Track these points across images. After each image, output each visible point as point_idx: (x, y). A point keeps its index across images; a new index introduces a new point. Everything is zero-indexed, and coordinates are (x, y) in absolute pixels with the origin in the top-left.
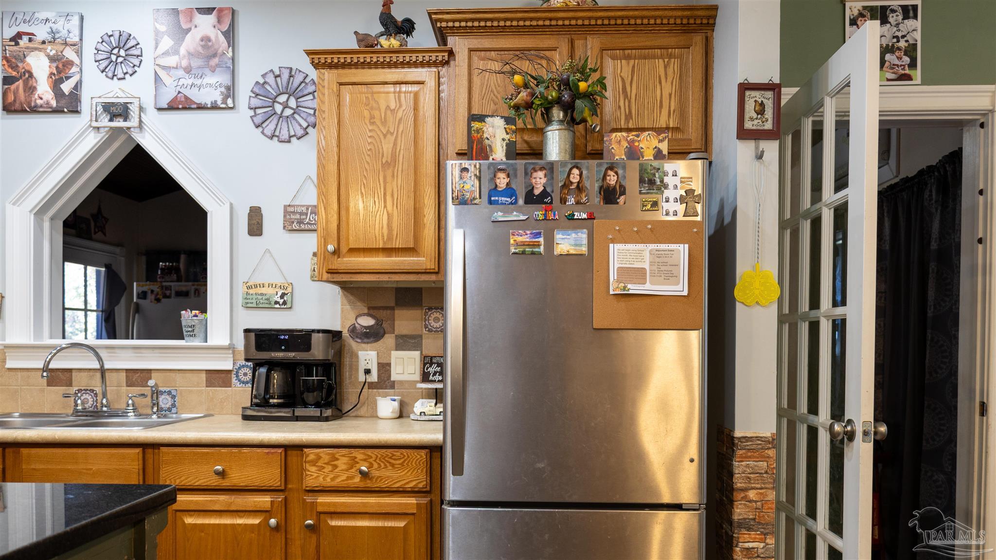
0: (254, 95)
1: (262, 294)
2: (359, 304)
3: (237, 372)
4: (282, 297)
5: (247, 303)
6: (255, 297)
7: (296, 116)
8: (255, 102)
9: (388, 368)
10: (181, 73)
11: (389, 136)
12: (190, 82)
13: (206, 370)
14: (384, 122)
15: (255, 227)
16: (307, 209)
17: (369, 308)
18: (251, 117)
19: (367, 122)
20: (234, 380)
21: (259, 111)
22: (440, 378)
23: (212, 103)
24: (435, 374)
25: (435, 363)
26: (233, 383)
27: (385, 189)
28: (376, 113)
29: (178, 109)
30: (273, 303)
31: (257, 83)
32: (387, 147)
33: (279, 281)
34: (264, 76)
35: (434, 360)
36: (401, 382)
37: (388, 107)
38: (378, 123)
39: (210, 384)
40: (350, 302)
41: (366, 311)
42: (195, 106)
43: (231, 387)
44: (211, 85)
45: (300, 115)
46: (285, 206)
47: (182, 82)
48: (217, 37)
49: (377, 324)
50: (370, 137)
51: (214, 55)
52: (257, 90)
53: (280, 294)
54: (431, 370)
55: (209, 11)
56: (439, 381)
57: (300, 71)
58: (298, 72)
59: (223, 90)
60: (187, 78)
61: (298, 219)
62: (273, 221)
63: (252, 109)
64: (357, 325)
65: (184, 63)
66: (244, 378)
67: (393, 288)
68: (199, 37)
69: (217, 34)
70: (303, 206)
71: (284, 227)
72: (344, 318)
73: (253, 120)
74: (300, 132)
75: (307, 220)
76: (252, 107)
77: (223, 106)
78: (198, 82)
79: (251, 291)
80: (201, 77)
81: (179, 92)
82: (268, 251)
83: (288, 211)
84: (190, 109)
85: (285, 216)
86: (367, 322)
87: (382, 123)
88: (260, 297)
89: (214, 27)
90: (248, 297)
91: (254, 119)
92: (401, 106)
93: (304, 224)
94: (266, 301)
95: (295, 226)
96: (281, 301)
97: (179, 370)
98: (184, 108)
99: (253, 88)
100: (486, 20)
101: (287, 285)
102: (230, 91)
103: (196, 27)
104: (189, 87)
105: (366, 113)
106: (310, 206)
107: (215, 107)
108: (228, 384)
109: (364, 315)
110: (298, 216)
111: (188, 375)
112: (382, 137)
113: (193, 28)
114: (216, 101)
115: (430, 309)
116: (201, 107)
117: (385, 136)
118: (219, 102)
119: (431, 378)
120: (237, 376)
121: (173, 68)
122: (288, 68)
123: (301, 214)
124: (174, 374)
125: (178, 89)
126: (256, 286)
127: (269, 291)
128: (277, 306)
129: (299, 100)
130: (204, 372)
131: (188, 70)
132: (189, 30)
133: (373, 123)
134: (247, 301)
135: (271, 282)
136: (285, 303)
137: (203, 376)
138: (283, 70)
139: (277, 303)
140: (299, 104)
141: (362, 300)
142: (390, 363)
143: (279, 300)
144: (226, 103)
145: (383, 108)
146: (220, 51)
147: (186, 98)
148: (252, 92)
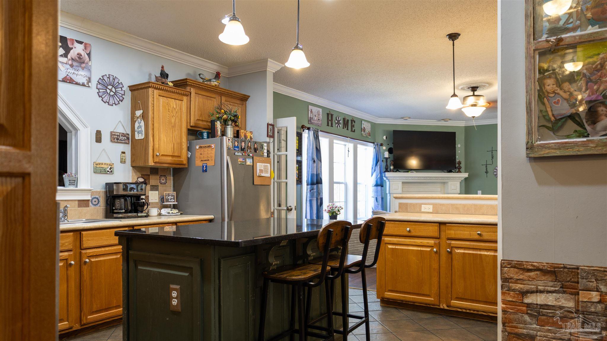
1: (102, 168)
2: (138, 173)
3: (92, 201)
4: (110, 169)
5: (96, 171)
6: (99, 168)
7: (115, 95)
8: (99, 86)
9: (148, 197)
10: (68, 66)
12: (73, 71)
13: (78, 200)
15: (98, 138)
16: (120, 134)
17: (142, 175)
18: (98, 92)
20: (90, 204)
21: (101, 91)
22: (174, 200)
23: (82, 83)
24: (171, 199)
25: (171, 195)
26: (90, 205)
27: (172, 135)
29: (67, 82)
30: (107, 171)
31: (100, 78)
33: (108, 162)
34: (103, 76)
35: (170, 194)
36: (152, 203)
39: (79, 206)
40: (135, 172)
41: (141, 176)
42: (75, 83)
43: (89, 207)
44: (82, 75)
45: (116, 96)
46: (111, 132)
47: (69, 70)
48: (84, 55)
49: (144, 180)
51: (83, 63)
52: (100, 82)
53: (109, 168)
54: (169, 198)
55: (81, 43)
56: (173, 202)
57: (117, 78)
59: (87, 78)
60: (71, 69)
61: (116, 138)
62: (106, 137)
63: (98, 89)
64: (138, 181)
65: (70, 62)
66: (94, 203)
67: (149, 167)
68: (76, 53)
69: (85, 54)
70: (118, 133)
71: (111, 141)
72: (133, 179)
73: (98, 94)
74: (117, 103)
75: (120, 139)
76: (98, 88)
77: (87, 85)
78: (76, 72)
79: (98, 166)
80: (78, 71)
81: (67, 75)
82: (104, 150)
83: (112, 134)
84: (72, 83)
85: (111, 136)
86: (141, 180)
88: (102, 169)
89: (83, 50)
90: (97, 168)
91: (99, 93)
93: (119, 140)
94: (104, 171)
95: (116, 140)
96: (110, 171)
97: (65, 200)
98: (69, 82)
99: (99, 80)
101: (112, 164)
102: (89, 80)
103: (75, 48)
104: (72, 74)
106: (121, 133)
107: (83, 85)
108: (88, 206)
109: (140, 177)
110: (116, 137)
113: (74, 48)
114: (84, 83)
115: (161, 176)
116: (77, 84)
118: (86, 84)
119: (169, 200)
120: (92, 202)
121: (65, 63)
122: (112, 75)
123: (118, 136)
124: (63, 202)
125: (67, 73)
126: (99, 164)
127: (105, 166)
128: (108, 173)
129: (116, 89)
130: (77, 201)
131: (72, 66)
132: (72, 48)
134: (96, 170)
135: (106, 163)
136: (111, 172)
137: (77, 202)
138: (110, 76)
139: (108, 171)
140: (116, 91)
141: (139, 171)
142: (149, 196)
143: (109, 170)
144: (88, 85)
146: (86, 61)
147: (71, 78)
148: (98, 82)
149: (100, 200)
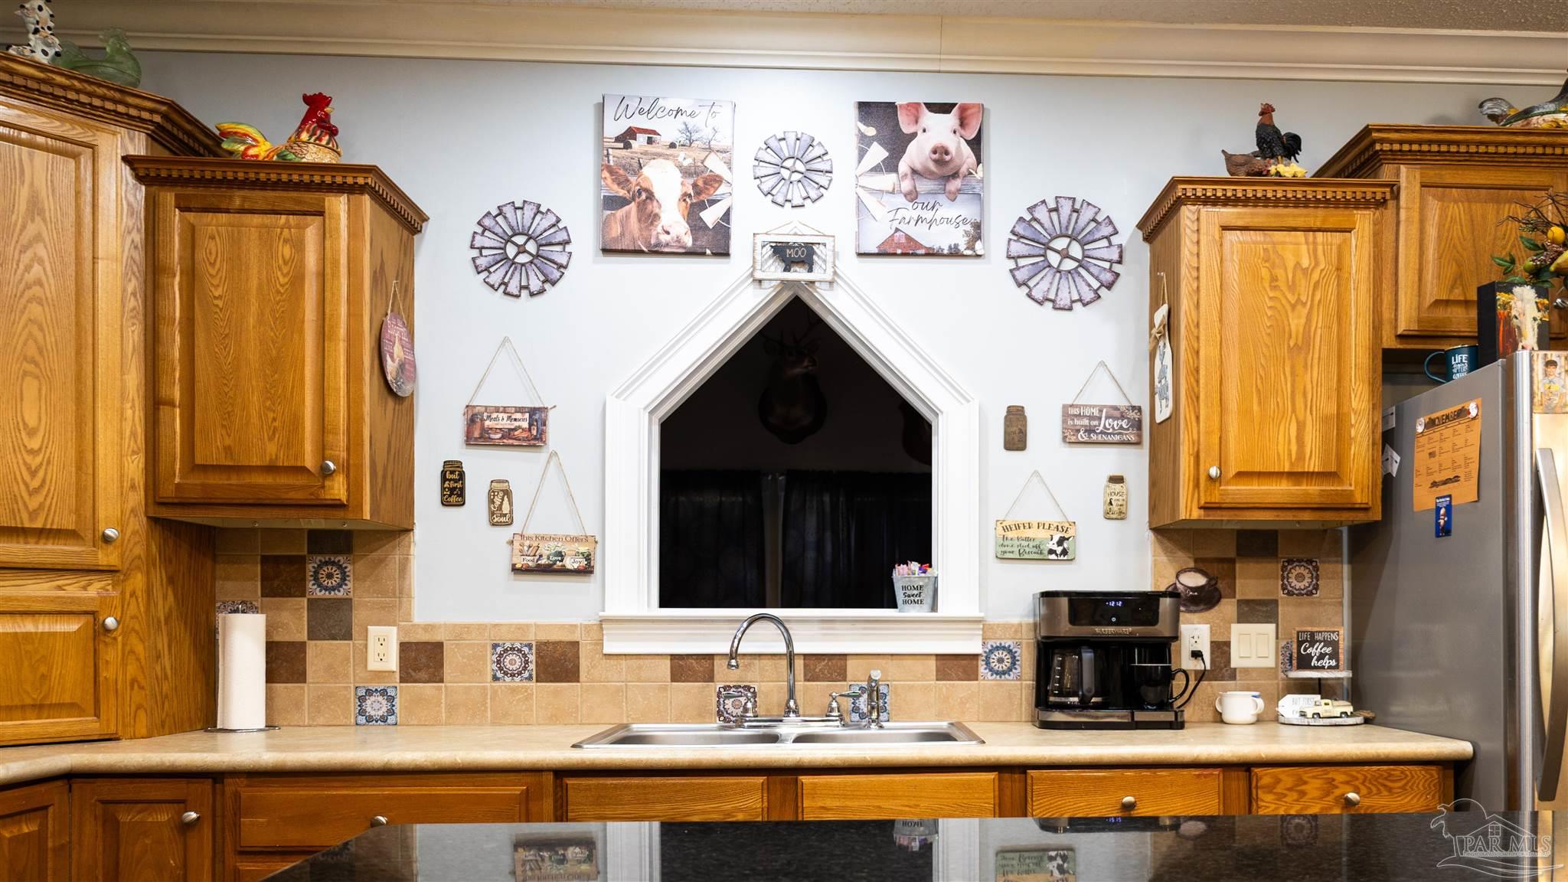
0: (1015, 238)
1: (1028, 539)
2: (1180, 554)
3: (988, 658)
4: (1060, 542)
5: (1005, 552)
6: (1016, 543)
7: (1081, 270)
8: (1018, 248)
9: (1225, 648)
10: (900, 200)
11: (1299, 307)
12: (915, 214)
13: (937, 655)
14: (1292, 287)
15: (1016, 437)
16: (1101, 411)
17: (1196, 561)
18: (1011, 271)
19: (1267, 285)
20: (982, 669)
21: (1022, 262)
22: (1333, 663)
23: (950, 247)
24: (1321, 657)
25: (1320, 642)
26: (981, 674)
27: (1293, 386)
28: (1280, 273)
29: (894, 255)
30: (1046, 552)
31: (1021, 219)
32: (1296, 323)
33: (1055, 519)
34: (1031, 210)
35: (1318, 637)
36: (1246, 671)
37: (1298, 264)
38: (1284, 288)
39: (942, 675)
40: (1166, 551)
41: (1192, 565)
42: (923, 251)
43: (977, 680)
44: (949, 221)
45: (1087, 270)
46: (1065, 407)
47: (899, 215)
48: (958, 148)
49: (1208, 583)
50: (1270, 308)
51: (955, 175)
52: (1020, 230)
53: (1056, 539)
54: (1314, 651)
55: (944, 108)
56: (1330, 668)
57: (1089, 204)
58: (1085, 205)
59: (968, 228)
60: (910, 207)
61: (1086, 426)
62: (1044, 428)
63: (1013, 258)
64: (1179, 585)
65: (906, 185)
66: (997, 666)
67: (1233, 530)
68: (929, 148)
69: (959, 143)
70: (1094, 406)
71: (1064, 438)
72: (1157, 574)
73: (1014, 277)
74: (1088, 295)
75: (1101, 428)
76: (1012, 255)
77: (969, 252)
78: (928, 215)
79: (1009, 534)
80: (933, 207)
81: (897, 230)
82: (1036, 473)
83: (1069, 413)
84: (914, 255)
85: (1064, 422)
86: (1195, 580)
87: (1289, 287)
88: (1025, 543)
89: (955, 132)
90: (1006, 543)
91: (1017, 273)
92: (1317, 264)
93: (1097, 434)
94: (1034, 550)
95: (1082, 436)
96: (1059, 550)
97: (892, 655)
98: (904, 255)
99: (1014, 227)
100: (1449, 143)
101: (1067, 525)
102: (977, 232)
103: (924, 131)
104: (913, 222)
105: (1265, 273)
106: (1105, 406)
107: (955, 253)
108: (972, 675)
109: (1190, 570)
110: (1086, 422)
111: (909, 662)
112: (1288, 308)
113: (920, 132)
114: (956, 246)
115: (1290, 561)
116: (931, 254)
117: (1293, 307)
118: (962, 248)
119: (1314, 662)
120: (988, 664)
121: (887, 192)
122: (1070, 198)
123: (1091, 418)
124: (884, 661)
125: (895, 224)
126: (1017, 527)
127: (1041, 534)
128: (1053, 557)
129: (1086, 247)
130: (934, 657)
131: (912, 196)
132: (914, 135)
133: (1275, 288)
134: (1006, 549)
135: (1042, 520)
136: (1065, 552)
137: (932, 663)
138: (1062, 201)
139: (1051, 552)
140: (1087, 253)
141: (1185, 548)
142: (1230, 642)
143: (1055, 547)
144: (973, 249)
145: (1290, 264)
146: (963, 170)
147: (909, 238)
148: (1013, 232)
149: (1020, 655)
